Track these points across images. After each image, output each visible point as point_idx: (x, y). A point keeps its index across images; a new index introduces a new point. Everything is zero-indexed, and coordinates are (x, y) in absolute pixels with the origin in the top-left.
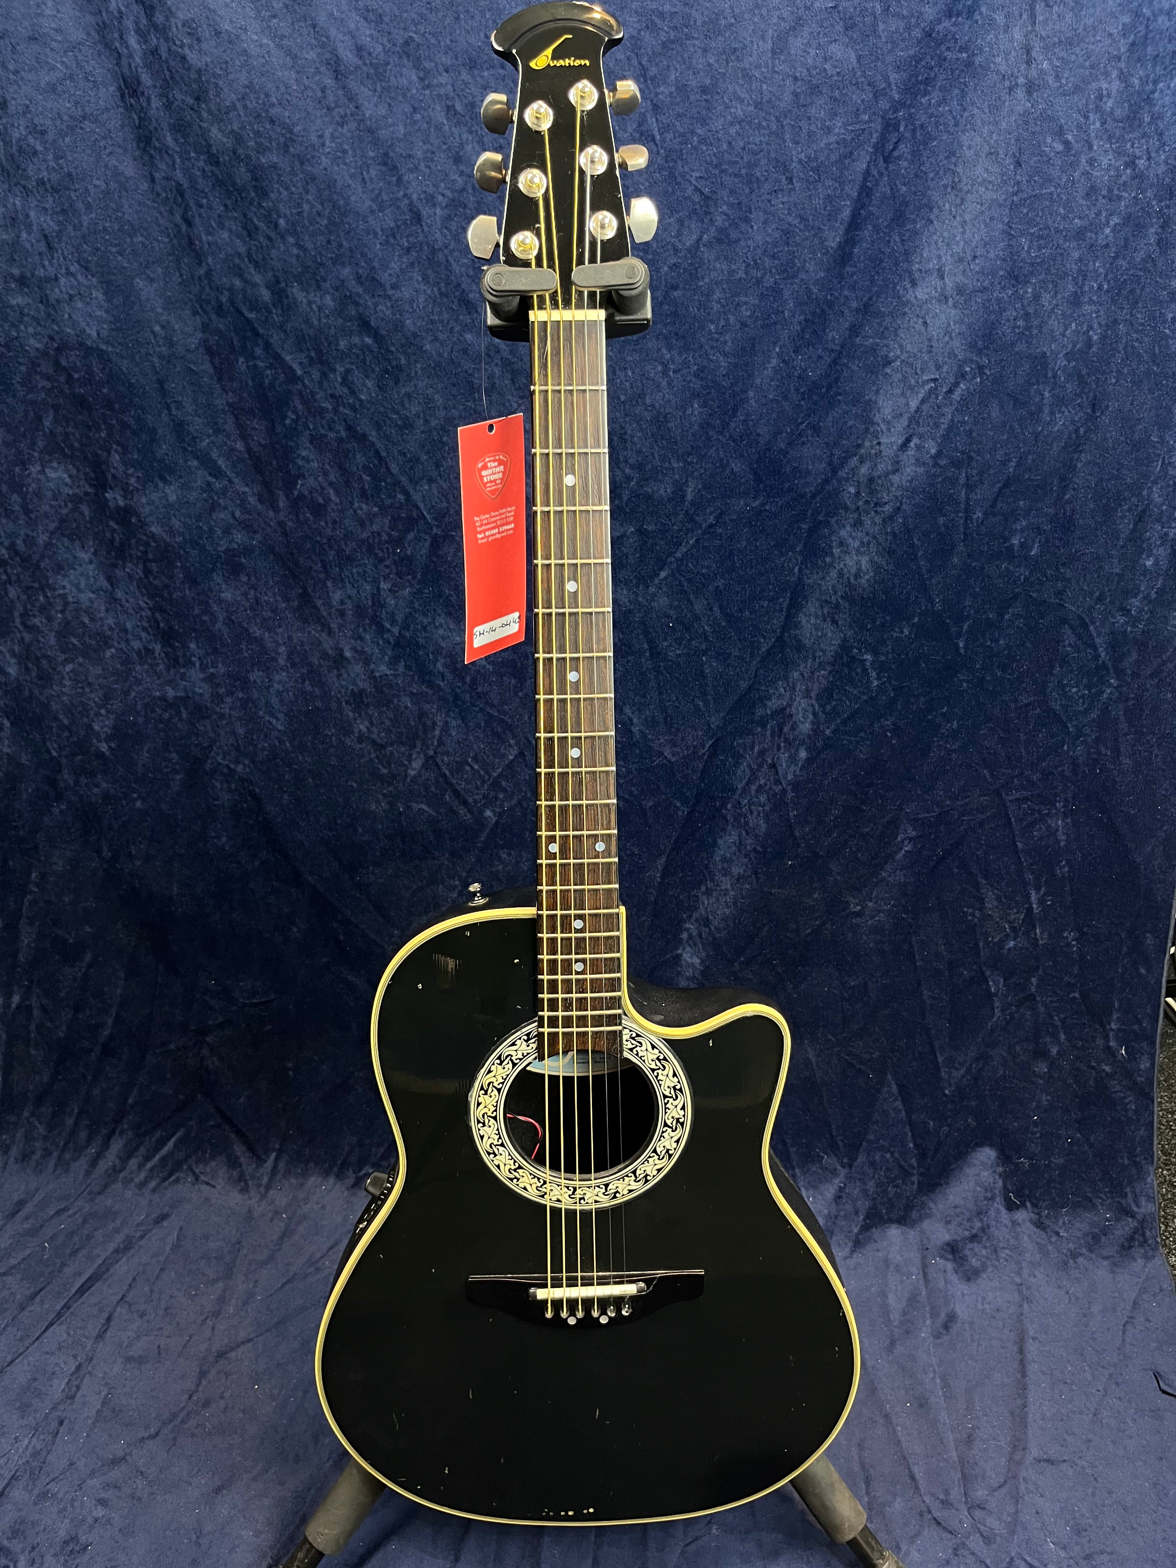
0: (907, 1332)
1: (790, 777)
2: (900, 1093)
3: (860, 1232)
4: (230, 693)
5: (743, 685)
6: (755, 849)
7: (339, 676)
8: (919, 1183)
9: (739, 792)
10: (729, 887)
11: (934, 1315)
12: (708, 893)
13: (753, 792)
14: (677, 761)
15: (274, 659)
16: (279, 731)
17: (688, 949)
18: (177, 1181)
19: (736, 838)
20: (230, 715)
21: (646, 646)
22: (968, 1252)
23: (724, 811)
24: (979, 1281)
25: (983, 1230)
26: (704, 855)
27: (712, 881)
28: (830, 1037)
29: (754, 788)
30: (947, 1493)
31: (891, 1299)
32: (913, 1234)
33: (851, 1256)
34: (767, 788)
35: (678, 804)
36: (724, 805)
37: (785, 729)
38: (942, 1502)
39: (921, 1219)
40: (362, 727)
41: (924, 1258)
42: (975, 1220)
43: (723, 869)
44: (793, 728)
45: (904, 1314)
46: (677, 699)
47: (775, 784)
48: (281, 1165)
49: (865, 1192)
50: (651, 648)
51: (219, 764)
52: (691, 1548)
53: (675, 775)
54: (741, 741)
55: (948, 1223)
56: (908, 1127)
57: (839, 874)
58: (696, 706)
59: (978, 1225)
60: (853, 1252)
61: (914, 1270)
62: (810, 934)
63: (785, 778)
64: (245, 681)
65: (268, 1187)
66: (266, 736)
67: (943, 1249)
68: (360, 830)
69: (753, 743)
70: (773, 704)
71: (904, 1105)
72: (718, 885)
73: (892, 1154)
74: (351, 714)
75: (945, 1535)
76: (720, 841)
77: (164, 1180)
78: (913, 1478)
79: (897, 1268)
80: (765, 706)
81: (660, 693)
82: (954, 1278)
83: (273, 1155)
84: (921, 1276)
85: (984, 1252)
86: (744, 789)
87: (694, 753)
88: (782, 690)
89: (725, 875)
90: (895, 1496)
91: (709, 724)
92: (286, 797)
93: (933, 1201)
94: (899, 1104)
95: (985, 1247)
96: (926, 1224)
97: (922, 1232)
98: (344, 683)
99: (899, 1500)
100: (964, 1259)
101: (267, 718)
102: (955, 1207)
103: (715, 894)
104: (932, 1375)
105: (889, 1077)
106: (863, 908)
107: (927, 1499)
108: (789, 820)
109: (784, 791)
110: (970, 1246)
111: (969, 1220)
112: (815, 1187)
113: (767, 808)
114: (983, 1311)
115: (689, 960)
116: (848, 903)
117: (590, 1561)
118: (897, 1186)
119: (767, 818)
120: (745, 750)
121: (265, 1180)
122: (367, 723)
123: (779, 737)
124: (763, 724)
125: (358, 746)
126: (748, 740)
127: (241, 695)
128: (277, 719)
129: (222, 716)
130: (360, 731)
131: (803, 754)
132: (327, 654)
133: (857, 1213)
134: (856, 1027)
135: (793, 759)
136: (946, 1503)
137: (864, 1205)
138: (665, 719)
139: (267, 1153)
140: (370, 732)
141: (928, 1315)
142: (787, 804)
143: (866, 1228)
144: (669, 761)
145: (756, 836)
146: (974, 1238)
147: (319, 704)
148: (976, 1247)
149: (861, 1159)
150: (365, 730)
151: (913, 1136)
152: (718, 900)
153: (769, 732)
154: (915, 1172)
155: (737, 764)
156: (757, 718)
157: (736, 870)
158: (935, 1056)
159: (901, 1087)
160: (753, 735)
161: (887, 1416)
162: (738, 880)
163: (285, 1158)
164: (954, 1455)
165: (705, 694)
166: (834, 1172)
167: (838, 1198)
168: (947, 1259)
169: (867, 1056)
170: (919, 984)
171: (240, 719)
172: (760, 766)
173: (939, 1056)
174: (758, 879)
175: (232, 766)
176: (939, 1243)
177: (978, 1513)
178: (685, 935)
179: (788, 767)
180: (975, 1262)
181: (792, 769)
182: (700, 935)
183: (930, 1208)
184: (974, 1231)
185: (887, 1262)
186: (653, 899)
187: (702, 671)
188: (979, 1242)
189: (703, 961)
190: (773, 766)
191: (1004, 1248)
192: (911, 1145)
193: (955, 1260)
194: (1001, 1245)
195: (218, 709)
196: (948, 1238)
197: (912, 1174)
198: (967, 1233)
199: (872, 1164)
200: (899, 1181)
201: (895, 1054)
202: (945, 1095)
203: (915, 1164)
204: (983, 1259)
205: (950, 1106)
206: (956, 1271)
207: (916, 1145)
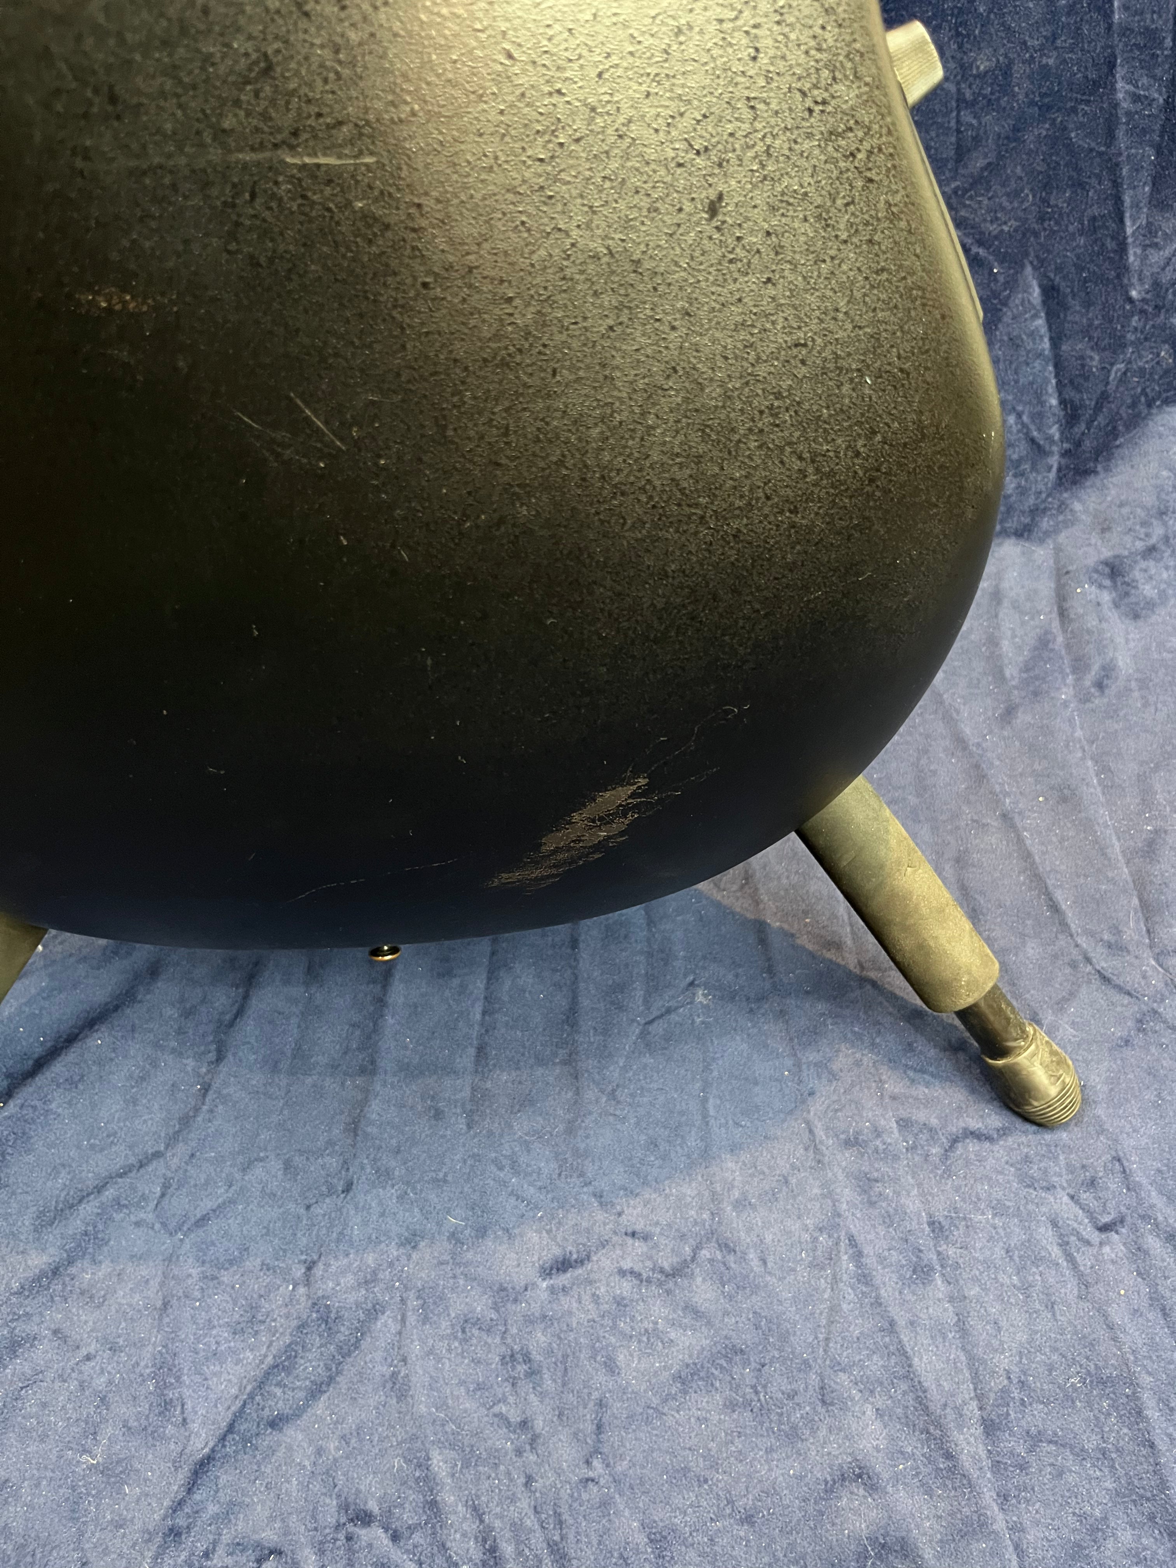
0: (1036, 694)
2: (1044, 302)
8: (1059, 470)
11: (1079, 669)
22: (1139, 576)
24: (1153, 619)
25: (1167, 539)
30: (1117, 931)
31: (1006, 646)
32: (1042, 554)
38: (1110, 946)
39: (1057, 529)
41: (1061, 586)
42: (1155, 522)
45: (1028, 668)
52: (658, 1028)
55: (1106, 530)
56: (1050, 369)
59: (1158, 531)
61: (1043, 606)
67: (1096, 571)
71: (1050, 329)
73: (1019, 415)
75: (1117, 997)
78: (1055, 908)
79: (1015, 604)
82: (1111, 614)
84: (1055, 615)
85: (1165, 575)
90: (1023, 935)
93: (1080, 500)
94: (1040, 323)
95: (1167, 568)
96: (1066, 536)
97: (1059, 548)
99: (1032, 942)
100: (1130, 585)
102: (1120, 505)
104: (1080, 755)
105: (1029, 269)
107: (1082, 941)
110: (1143, 564)
117: (472, 1051)
118: (1020, 477)
134: (981, 163)
136: (1116, 948)
141: (1069, 670)
146: (1150, 552)
148: (1153, 566)
151: (1060, 386)
154: (1055, 449)
158: (1121, 221)
159: (1050, 292)
161: (1005, 816)
164: (1124, 872)
168: (1101, 586)
169: (993, 228)
170: (1111, 66)
173: (1128, 222)
176: (1091, 561)
180: (1148, 590)
183: (1073, 511)
184: (1153, 540)
185: (997, 595)
188: (1158, 560)
192: (1054, 402)
193: (1115, 586)
196: (1107, 553)
197: (1050, 453)
198: (1140, 545)
200: (1026, 466)
201: (1046, 224)
202: (1130, 300)
203: (1057, 437)
204: (1163, 586)
205: (1135, 321)
206: (1116, 605)
207: (1063, 402)
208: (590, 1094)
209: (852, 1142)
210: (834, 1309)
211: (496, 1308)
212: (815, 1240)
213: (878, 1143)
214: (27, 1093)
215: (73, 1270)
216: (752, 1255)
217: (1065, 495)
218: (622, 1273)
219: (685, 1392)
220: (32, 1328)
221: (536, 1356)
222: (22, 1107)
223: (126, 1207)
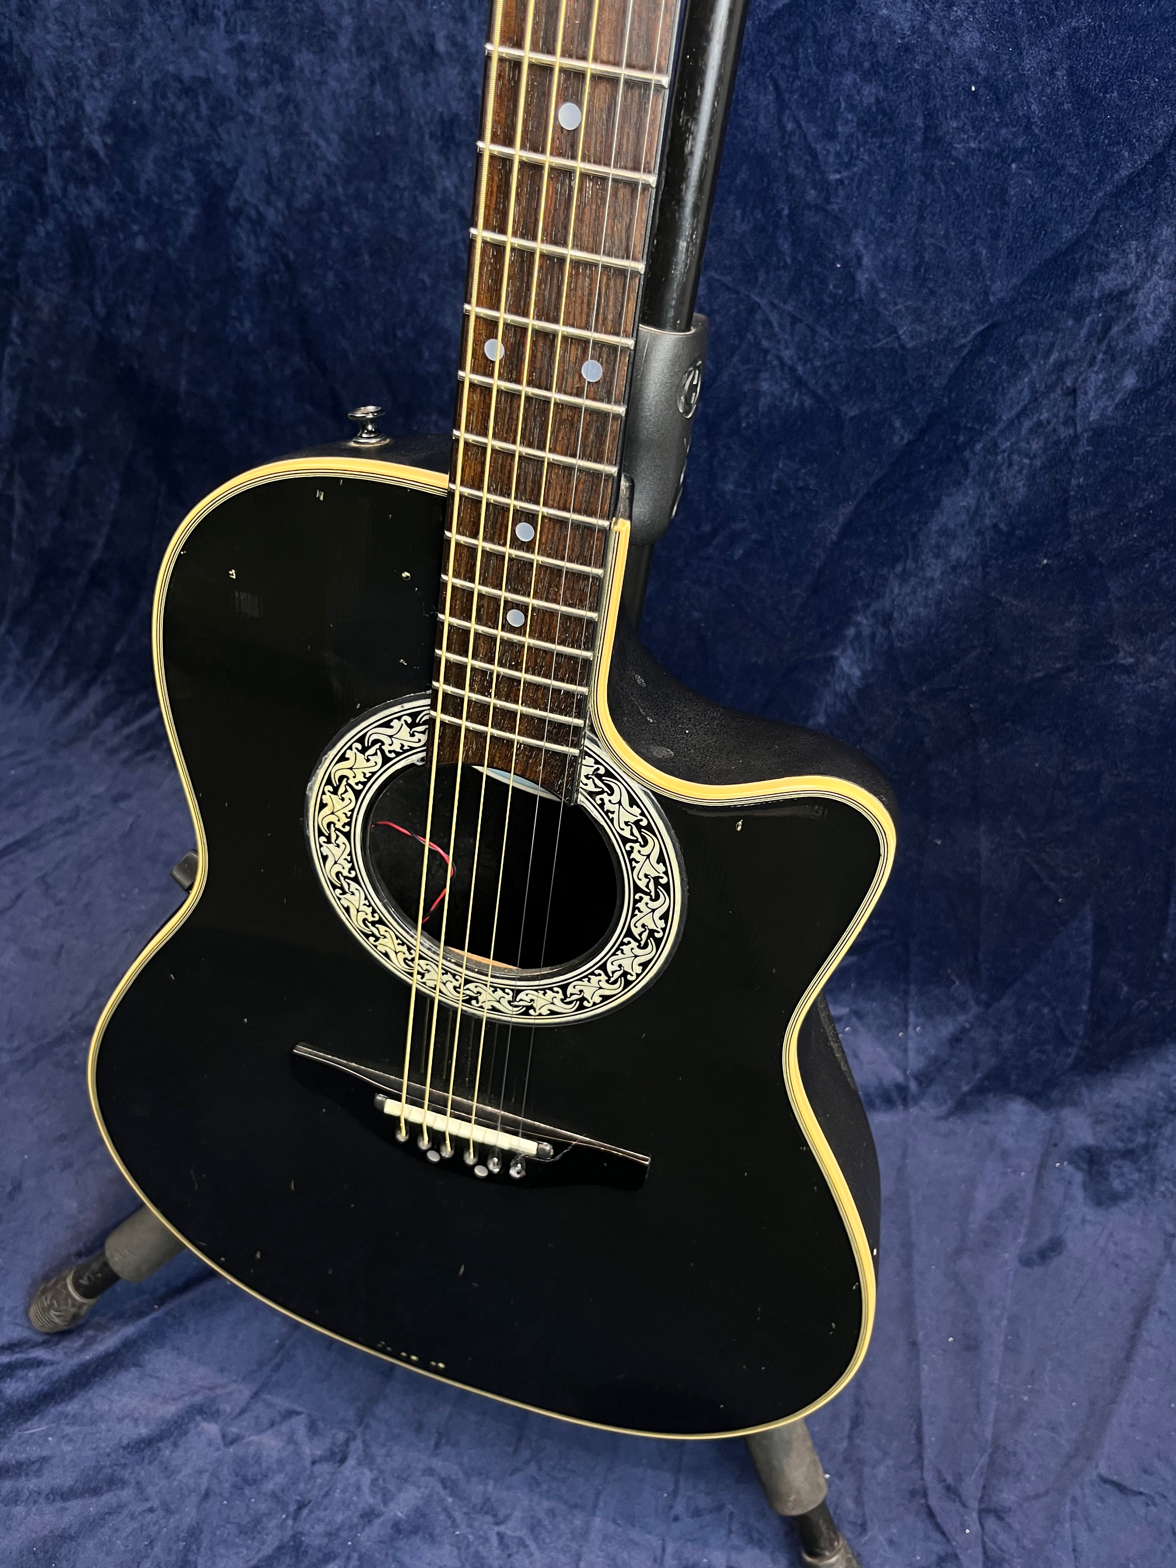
0: (986, 1244)
1: (1093, 416)
2: (1095, 935)
3: (970, 1093)
4: (265, 83)
5: (1068, 233)
6: (995, 526)
7: (426, 85)
8: (1078, 1057)
9: (1001, 425)
10: (937, 574)
11: (1031, 1234)
12: (904, 577)
13: (1024, 431)
14: (914, 349)
15: (332, 36)
16: (329, 164)
17: (850, 652)
18: (152, 759)
19: (973, 502)
20: (261, 120)
21: (919, 122)
22: (1113, 1170)
23: (967, 454)
24: (1114, 1209)
25: (1146, 1148)
26: (915, 517)
27: (916, 560)
28: (1019, 830)
29: (1027, 424)
30: (959, 1477)
31: (981, 1192)
32: (1043, 1120)
33: (945, 1118)
34: (1050, 428)
35: (898, 424)
36: (970, 443)
37: (1115, 330)
38: (948, 1488)
39: (1062, 1104)
40: (448, 184)
41: (1046, 1155)
42: (1140, 1131)
43: (938, 546)
44: (1128, 330)
45: (991, 1217)
46: (946, 236)
47: (1065, 424)
49: (996, 1045)
50: (927, 128)
51: (246, 202)
53: (905, 372)
54: (1032, 338)
55: (1098, 1122)
56: (1088, 983)
57: (1119, 599)
58: (975, 254)
59: (1141, 1139)
60: (950, 1113)
61: (1028, 1164)
62: (1041, 678)
63: (1085, 416)
64: (287, 65)
66: (310, 167)
67: (1077, 1152)
68: (426, 354)
69: (1053, 345)
70: (1109, 280)
71: (1095, 953)
72: (922, 569)
73: (1053, 1009)
74: (435, 157)
75: (934, 1535)
76: (946, 501)
77: (138, 753)
78: (919, 1440)
79: (1005, 1155)
80: (1093, 281)
81: (921, 218)
82: (1079, 1194)
84: (1033, 1177)
85: (1136, 1176)
86: (1011, 422)
87: (948, 341)
88: (1132, 257)
89: (937, 556)
90: (885, 1453)
91: (986, 294)
92: (330, 276)
93: (1088, 1086)
94: (1087, 949)
95: (1140, 1170)
96: (1067, 1113)
97: (1058, 1121)
98: (431, 100)
99: (889, 1462)
100: (1104, 1176)
101: (314, 136)
102: (1118, 1106)
103: (913, 581)
104: (997, 1312)
105: (1087, 911)
106: (1137, 663)
107: (928, 1476)
108: (1066, 491)
109: (1076, 438)
110: (1119, 1162)
111: (1130, 1129)
112: (930, 1017)
113: (1038, 463)
114: (1103, 1251)
115: (846, 668)
116: (1116, 649)
118: (1044, 1052)
119: (1032, 477)
120: (1034, 355)
122: (455, 178)
123: (1100, 341)
124: (1079, 314)
125: (439, 217)
126: (1045, 339)
127: (279, 89)
128: (328, 141)
129: (250, 120)
130: (445, 189)
131: (1130, 381)
132: (412, 42)
133: (975, 1067)
134: (1063, 829)
135: (1109, 386)
136: (952, 1492)
137: (988, 1061)
138: (917, 269)
140: (458, 194)
141: (1023, 1231)
142: (1072, 463)
143: (980, 1090)
144: (903, 347)
145: (1005, 505)
146: (1128, 1154)
147: (392, 129)
148: (1127, 1166)
149: (1007, 1002)
150: (452, 189)
151: (1092, 997)
152: (914, 592)
153: (1083, 332)
154: (1077, 1043)
155: (1014, 377)
156: (1072, 301)
157: (957, 552)
158: (1167, 902)
159: (1100, 929)
160: (1057, 331)
161: (914, 1344)
162: (954, 568)
164: (988, 1433)
165: (996, 235)
166: (963, 1006)
167: (955, 1040)
168: (1078, 1168)
169: (1064, 873)
171: (275, 129)
172: (1050, 388)
174: (985, 574)
175: (262, 209)
176: (1075, 1144)
177: (991, 1523)
178: (851, 632)
179: (1097, 398)
180: (1117, 1185)
181: (1100, 404)
182: (873, 636)
183: (1080, 1095)
184: (1131, 1146)
185: (992, 1143)
186: (817, 565)
187: (1004, 191)
188: (1134, 1161)
189: (865, 675)
190: (1072, 392)
191: (1167, 1179)
192: (1085, 1007)
193: (1089, 1172)
194: (1164, 1174)
195: (246, 107)
196: (1090, 1141)
197: (1071, 1044)
198: (1120, 1145)
199: (1020, 1013)
200: (1050, 1047)
201: (1108, 882)
202: (1161, 960)
203: (1081, 1033)
204: (1131, 1184)
205: (1162, 976)
206: (1085, 1187)
207: (1091, 1010)
208: (525, 1455)
214: (175, 1304)
217: (1078, 1079)
220: (125, 1475)
222: (167, 1313)
223: (206, 1413)
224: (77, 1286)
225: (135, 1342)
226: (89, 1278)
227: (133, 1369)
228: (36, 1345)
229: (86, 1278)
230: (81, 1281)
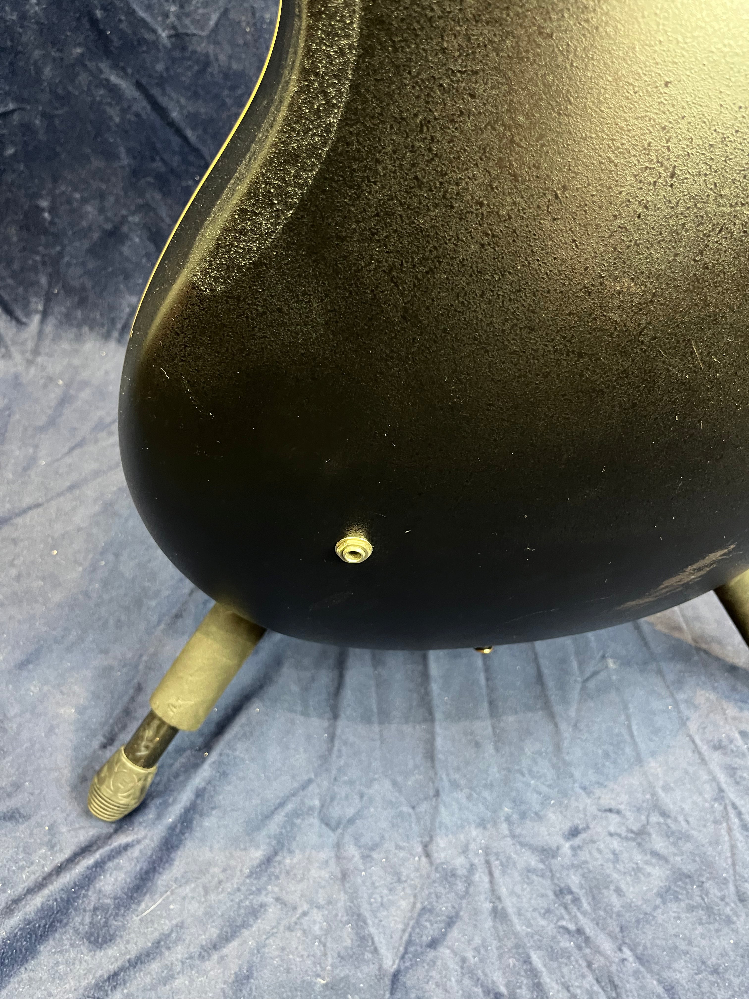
48: (49, 328)
52: (591, 684)
65: (36, 352)
83: (37, 318)
121: (30, 345)
139: (28, 314)
163: (51, 322)
208: (563, 726)
209: (718, 747)
210: (733, 847)
211: (542, 861)
212: (712, 806)
213: (732, 746)
214: (221, 746)
215: (278, 858)
216: (681, 818)
218: (611, 835)
219: (664, 903)
220: (262, 898)
221: (575, 889)
222: (221, 755)
223: (301, 815)
224: (135, 761)
225: (204, 789)
226: (147, 747)
227: (214, 812)
228: (109, 837)
229: (143, 749)
230: (139, 754)
